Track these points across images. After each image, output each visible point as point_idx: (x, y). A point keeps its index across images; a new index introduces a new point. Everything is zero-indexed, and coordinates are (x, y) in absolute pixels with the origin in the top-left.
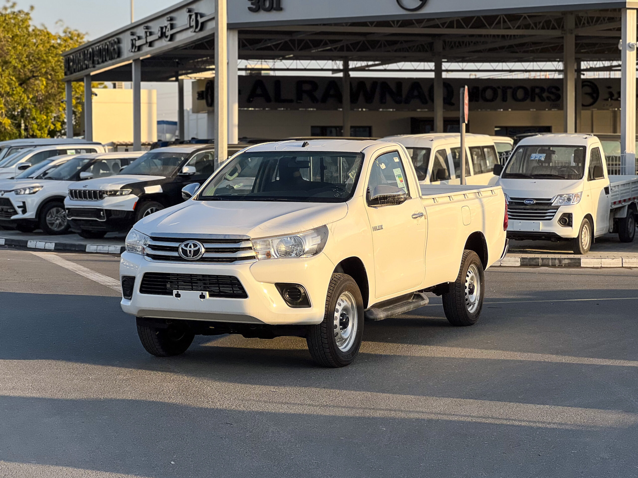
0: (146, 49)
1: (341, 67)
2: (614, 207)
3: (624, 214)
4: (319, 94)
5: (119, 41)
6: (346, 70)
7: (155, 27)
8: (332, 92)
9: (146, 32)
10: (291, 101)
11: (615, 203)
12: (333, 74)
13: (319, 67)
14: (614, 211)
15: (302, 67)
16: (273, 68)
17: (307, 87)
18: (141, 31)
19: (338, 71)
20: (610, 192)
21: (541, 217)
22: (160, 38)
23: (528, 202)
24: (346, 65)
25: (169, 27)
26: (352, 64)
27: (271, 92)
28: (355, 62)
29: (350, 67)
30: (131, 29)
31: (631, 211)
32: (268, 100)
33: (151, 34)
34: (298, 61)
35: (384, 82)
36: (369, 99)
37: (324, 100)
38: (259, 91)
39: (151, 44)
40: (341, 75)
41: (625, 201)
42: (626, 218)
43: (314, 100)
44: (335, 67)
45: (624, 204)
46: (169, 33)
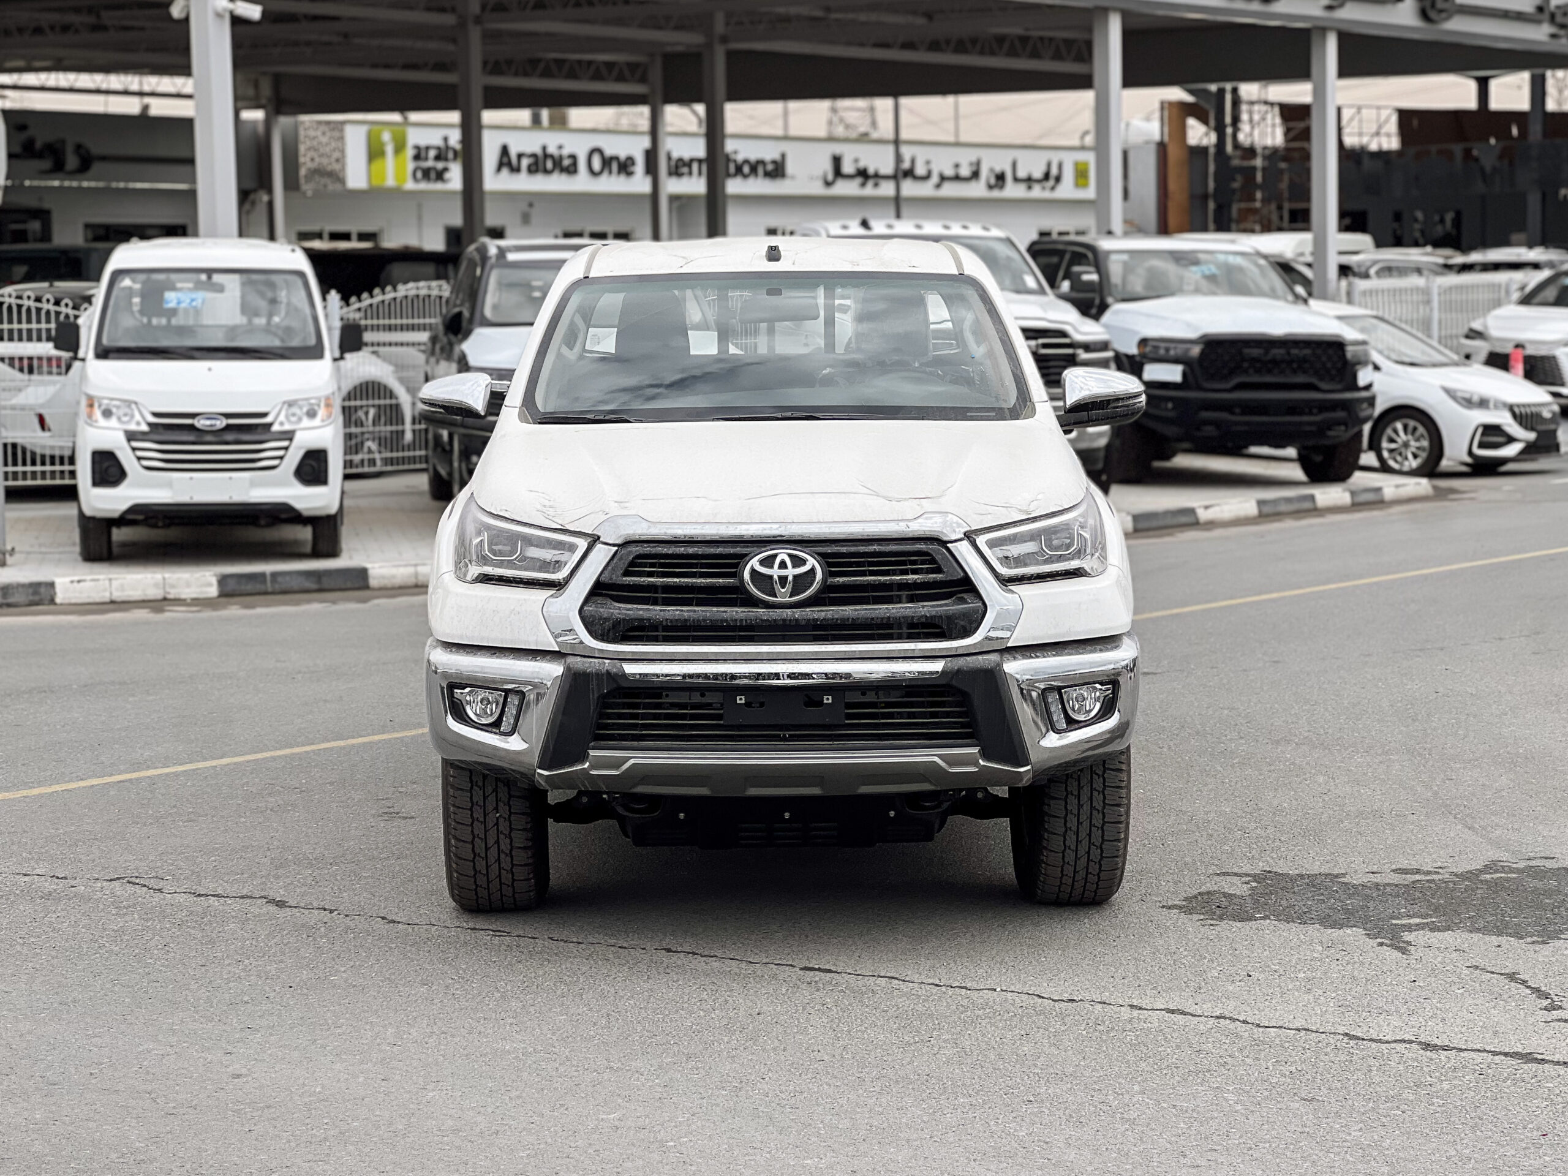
21: (248, 464)
23: (208, 422)
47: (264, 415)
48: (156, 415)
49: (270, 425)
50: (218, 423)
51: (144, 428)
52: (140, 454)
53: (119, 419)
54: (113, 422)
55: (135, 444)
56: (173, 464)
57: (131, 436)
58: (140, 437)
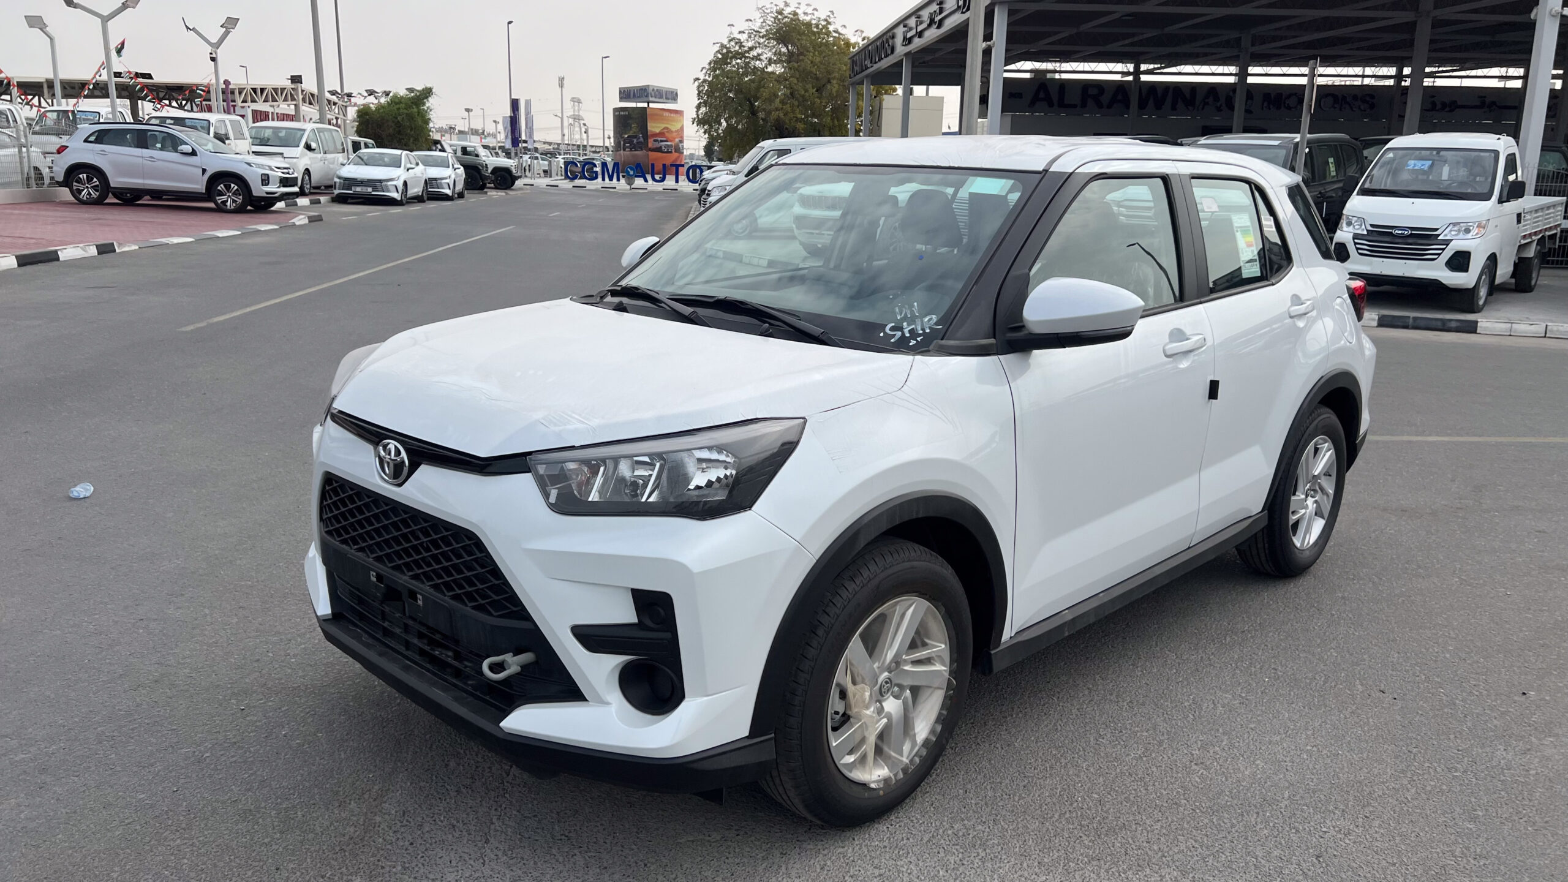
0: (916, 40)
1: (1132, 70)
2: (1523, 242)
3: (1531, 253)
4: (1105, 99)
5: (893, 37)
6: (1137, 73)
7: (925, 14)
8: (1120, 97)
9: (917, 21)
10: (1075, 106)
11: (1524, 237)
12: (1122, 77)
13: (1107, 70)
14: (1522, 247)
15: (1090, 70)
16: (1058, 69)
17: (1093, 91)
18: (912, 22)
19: (1128, 74)
20: (1522, 221)
21: (1419, 256)
22: (930, 26)
23: (1400, 232)
24: (1137, 68)
25: (938, 11)
26: (1143, 67)
27: (1055, 98)
28: (1147, 65)
29: (1142, 69)
30: (903, 21)
31: (1539, 248)
32: (1051, 105)
33: (921, 23)
34: (1086, 64)
35: (1177, 86)
36: (1159, 105)
37: (1109, 107)
38: (1042, 95)
39: (920, 34)
40: (1130, 78)
41: (1536, 233)
42: (1532, 258)
43: (1100, 105)
44: (1125, 70)
45: (1533, 237)
46: (937, 19)
47: (1437, 230)
48: (1372, 226)
49: (1439, 235)
50: (1406, 232)
51: (1365, 233)
52: (1358, 246)
53: (1354, 226)
54: (1351, 229)
55: (1356, 241)
56: (1375, 253)
57: (1356, 236)
58: (1360, 237)
